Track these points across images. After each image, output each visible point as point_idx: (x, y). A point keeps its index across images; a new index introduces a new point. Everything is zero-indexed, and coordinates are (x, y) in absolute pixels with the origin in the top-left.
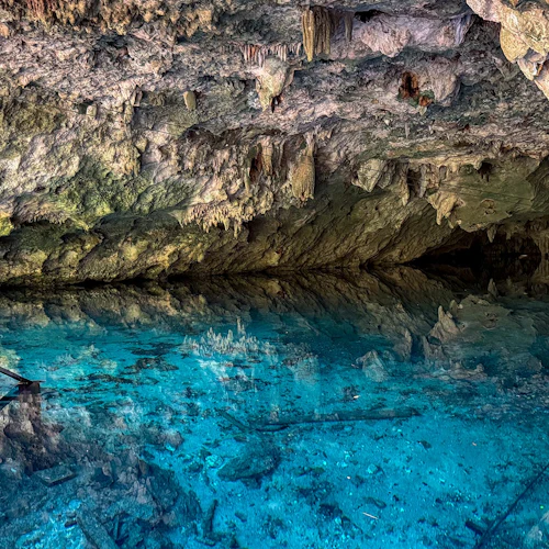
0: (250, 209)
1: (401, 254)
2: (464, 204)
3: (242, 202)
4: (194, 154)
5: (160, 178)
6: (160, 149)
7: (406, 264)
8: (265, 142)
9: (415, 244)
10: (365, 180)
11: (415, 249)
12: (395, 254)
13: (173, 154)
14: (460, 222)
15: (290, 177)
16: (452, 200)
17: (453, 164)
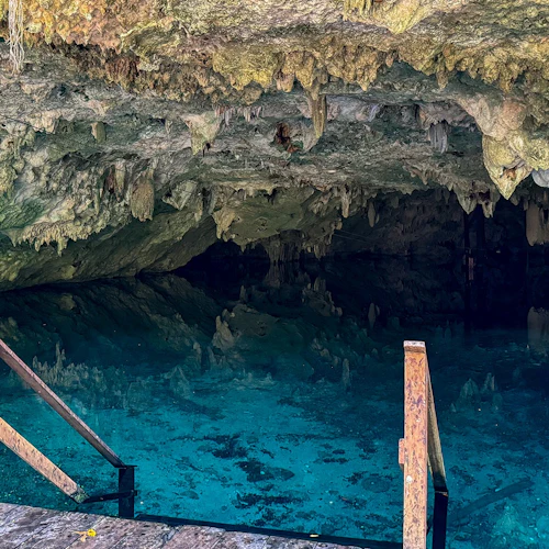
0: (89, 229)
1: (170, 263)
2: (241, 220)
3: (84, 221)
4: (61, 175)
5: (21, 198)
6: (33, 170)
7: (172, 272)
8: (120, 164)
9: (184, 253)
10: (178, 199)
11: (183, 259)
12: (166, 263)
13: (43, 175)
14: (234, 236)
15: (128, 196)
16: (232, 216)
17: (251, 188)
